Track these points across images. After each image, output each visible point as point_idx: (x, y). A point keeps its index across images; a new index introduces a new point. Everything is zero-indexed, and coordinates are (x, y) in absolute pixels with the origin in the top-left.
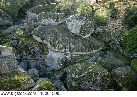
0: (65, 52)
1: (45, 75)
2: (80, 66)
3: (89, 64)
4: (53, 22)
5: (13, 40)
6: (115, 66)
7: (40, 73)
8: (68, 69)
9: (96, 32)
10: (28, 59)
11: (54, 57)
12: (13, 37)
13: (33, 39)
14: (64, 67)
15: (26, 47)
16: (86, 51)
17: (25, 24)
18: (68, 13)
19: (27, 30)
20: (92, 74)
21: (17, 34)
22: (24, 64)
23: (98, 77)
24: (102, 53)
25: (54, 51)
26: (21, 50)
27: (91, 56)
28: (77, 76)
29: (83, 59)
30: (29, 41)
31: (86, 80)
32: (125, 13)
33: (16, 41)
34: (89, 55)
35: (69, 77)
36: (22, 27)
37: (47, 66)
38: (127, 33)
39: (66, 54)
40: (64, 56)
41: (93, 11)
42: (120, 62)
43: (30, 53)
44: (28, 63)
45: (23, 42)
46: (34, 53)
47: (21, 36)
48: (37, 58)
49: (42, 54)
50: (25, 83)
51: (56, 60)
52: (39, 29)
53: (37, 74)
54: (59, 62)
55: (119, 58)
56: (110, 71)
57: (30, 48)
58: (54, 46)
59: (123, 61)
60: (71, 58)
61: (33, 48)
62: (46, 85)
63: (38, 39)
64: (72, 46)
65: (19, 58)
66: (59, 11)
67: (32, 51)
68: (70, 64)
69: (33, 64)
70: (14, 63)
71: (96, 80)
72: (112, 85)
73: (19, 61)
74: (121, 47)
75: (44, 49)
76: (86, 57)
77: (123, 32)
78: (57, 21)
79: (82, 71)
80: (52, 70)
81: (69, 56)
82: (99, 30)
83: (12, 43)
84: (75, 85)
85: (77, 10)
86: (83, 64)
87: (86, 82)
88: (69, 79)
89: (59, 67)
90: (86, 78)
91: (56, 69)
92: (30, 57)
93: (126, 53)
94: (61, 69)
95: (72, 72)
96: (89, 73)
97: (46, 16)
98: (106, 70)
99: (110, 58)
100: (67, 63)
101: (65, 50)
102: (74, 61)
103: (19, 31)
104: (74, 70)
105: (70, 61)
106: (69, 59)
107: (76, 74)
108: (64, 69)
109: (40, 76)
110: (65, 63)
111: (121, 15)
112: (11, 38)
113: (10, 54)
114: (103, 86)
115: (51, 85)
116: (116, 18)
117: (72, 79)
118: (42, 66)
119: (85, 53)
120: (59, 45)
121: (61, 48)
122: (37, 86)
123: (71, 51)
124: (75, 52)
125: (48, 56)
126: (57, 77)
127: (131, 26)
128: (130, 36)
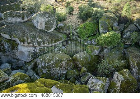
0: (33, 46)
1: (18, 68)
2: (48, 56)
4: (19, 20)
7: (13, 67)
8: (38, 60)
9: (58, 26)
11: (24, 51)
13: (1, 36)
14: (34, 59)
18: (32, 11)
20: (59, 61)
23: (64, 63)
24: (65, 43)
25: (24, 46)
28: (47, 65)
31: (54, 67)
32: (79, 11)
34: (55, 46)
35: (40, 66)
37: (18, 60)
38: (82, 26)
39: (35, 47)
40: (34, 49)
41: (54, 9)
42: (78, 48)
46: (5, 50)
48: (8, 53)
49: (12, 49)
51: (26, 53)
52: (6, 27)
53: (10, 68)
54: (29, 55)
55: (77, 46)
56: (72, 57)
58: (24, 41)
60: (40, 50)
61: (2, 45)
62: (20, 76)
63: (7, 36)
64: (40, 40)
66: (23, 9)
67: (1, 48)
68: (39, 56)
69: (4, 59)
71: (62, 65)
72: (74, 67)
74: (79, 37)
75: (14, 45)
76: (52, 48)
77: (78, 25)
78: (23, 19)
79: (50, 60)
80: (24, 62)
81: (38, 49)
82: (61, 24)
84: (45, 72)
85: (40, 9)
86: (51, 54)
87: (54, 68)
88: (39, 68)
89: (30, 59)
90: (54, 65)
91: (27, 61)
94: (32, 61)
95: (41, 62)
96: (56, 61)
97: (12, 15)
98: (69, 57)
99: (72, 47)
100: (36, 55)
101: (34, 44)
102: (42, 52)
104: (43, 60)
105: (39, 53)
106: (38, 51)
108: (35, 61)
109: (13, 69)
110: (35, 55)
111: (76, 12)
114: (68, 69)
115: (24, 75)
116: (72, 14)
117: (43, 67)
118: (14, 60)
119: (51, 45)
120: (28, 40)
121: (30, 43)
122: (11, 79)
123: (39, 45)
124: (42, 45)
125: (18, 51)
126: (29, 67)
127: (84, 21)
128: (84, 28)
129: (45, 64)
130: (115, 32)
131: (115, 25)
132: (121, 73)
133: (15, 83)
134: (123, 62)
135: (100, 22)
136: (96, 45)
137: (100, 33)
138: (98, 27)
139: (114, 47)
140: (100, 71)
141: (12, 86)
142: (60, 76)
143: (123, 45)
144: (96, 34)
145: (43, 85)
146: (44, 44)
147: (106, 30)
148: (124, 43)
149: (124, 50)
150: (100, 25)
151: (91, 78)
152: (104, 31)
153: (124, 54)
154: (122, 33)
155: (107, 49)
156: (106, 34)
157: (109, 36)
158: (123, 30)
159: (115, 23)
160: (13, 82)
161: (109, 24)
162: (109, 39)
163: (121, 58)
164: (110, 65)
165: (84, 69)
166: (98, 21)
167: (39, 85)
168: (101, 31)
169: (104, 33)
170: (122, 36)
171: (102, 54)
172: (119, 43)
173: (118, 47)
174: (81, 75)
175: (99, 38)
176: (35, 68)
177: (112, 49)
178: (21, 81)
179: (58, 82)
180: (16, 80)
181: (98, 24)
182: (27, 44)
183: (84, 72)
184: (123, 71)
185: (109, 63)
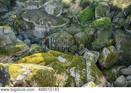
1: (35, 43)
2: (55, 35)
3: (61, 33)
4: (35, 7)
5: (10, 22)
6: (76, 33)
7: (32, 42)
8: (49, 37)
9: (64, 12)
10: (22, 34)
11: (39, 31)
12: (10, 20)
13: (23, 20)
14: (46, 36)
15: (20, 26)
16: (59, 25)
17: (16, 10)
19: (18, 15)
20: (64, 38)
21: (12, 18)
22: (20, 37)
23: (67, 40)
24: (68, 25)
26: (16, 28)
27: (62, 28)
29: (57, 30)
30: (21, 22)
33: (12, 23)
34: (61, 27)
36: (14, 13)
37: (35, 37)
38: (81, 12)
39: (46, 28)
40: (45, 29)
43: (23, 30)
44: (23, 36)
45: (17, 23)
46: (26, 30)
47: (15, 19)
48: (28, 32)
49: (31, 29)
50: (23, 49)
51: (41, 32)
52: (27, 13)
53: (30, 42)
55: (78, 27)
56: (73, 36)
57: (22, 26)
58: (38, 23)
59: (80, 29)
60: (50, 30)
61: (24, 26)
63: (27, 20)
64: (50, 23)
65: (16, 33)
67: (24, 28)
68: (50, 34)
69: (26, 36)
70: (14, 37)
71: (66, 42)
72: (75, 44)
73: (17, 35)
74: (79, 21)
75: (32, 27)
76: (59, 29)
77: (79, 11)
78: (38, 6)
80: (39, 39)
81: (49, 29)
82: (66, 11)
83: (10, 24)
84: (54, 46)
86: (58, 33)
88: (50, 43)
89: (43, 37)
90: (60, 42)
91: (41, 38)
92: (23, 32)
93: (82, 25)
95: (51, 39)
96: (62, 38)
97: (30, 4)
98: (71, 35)
99: (73, 28)
101: (45, 26)
102: (52, 32)
103: (13, 16)
105: (49, 32)
106: (49, 31)
108: (46, 38)
109: (32, 43)
110: (47, 34)
111: (78, 1)
113: (10, 32)
114: (70, 45)
115: (39, 48)
116: (75, 3)
118: (32, 37)
119: (58, 26)
120: (41, 23)
121: (43, 25)
122: (31, 49)
123: (50, 26)
124: (52, 27)
125: (35, 31)
126: (43, 42)
127: (84, 8)
128: (83, 14)
129: (54, 40)
130: (107, 18)
131: (108, 12)
132: (108, 49)
133: (33, 53)
134: (111, 41)
135: (96, 10)
136: (92, 27)
137: (95, 18)
138: (94, 13)
139: (105, 30)
140: (94, 47)
141: (32, 54)
142: (64, 49)
143: (112, 28)
144: (92, 19)
145: (52, 55)
146: (53, 26)
147: (100, 16)
148: (113, 26)
149: (113, 32)
150: (96, 12)
151: (87, 51)
152: (99, 17)
153: (112, 35)
154: (112, 19)
155: (100, 31)
156: (100, 19)
157: (103, 20)
158: (113, 17)
159: (108, 10)
160: (32, 52)
161: (103, 11)
162: (102, 23)
163: (110, 37)
164: (101, 43)
165: (82, 45)
166: (95, 9)
167: (49, 55)
168: (96, 16)
169: (99, 18)
170: (112, 21)
171: (96, 35)
172: (109, 27)
173: (108, 29)
174: (79, 49)
175: (94, 22)
176: (47, 43)
177: (104, 30)
178: (38, 51)
179: (63, 54)
180: (34, 51)
181: (94, 11)
182: (40, 26)
183: (82, 47)
184: (110, 47)
185: (101, 41)
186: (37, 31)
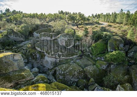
0: (55, 57)
1: (43, 72)
2: (64, 66)
3: (70, 65)
4: (49, 39)
5: (24, 50)
6: (86, 66)
7: (40, 71)
8: (57, 68)
9: (76, 44)
10: (32, 62)
11: (48, 61)
12: (24, 49)
13: (36, 49)
14: (55, 67)
15: (31, 54)
16: (69, 57)
17: (32, 40)
19: (32, 44)
20: (72, 71)
21: (26, 46)
22: (30, 65)
23: (76, 73)
24: (80, 57)
25: (49, 57)
26: (28, 57)
27: (72, 60)
28: (63, 73)
29: (67, 62)
30: (33, 51)
31: (68, 75)
32: (92, 34)
33: (25, 51)
35: (58, 73)
36: (30, 42)
37: (44, 67)
38: (94, 45)
40: (55, 60)
42: (90, 63)
43: (34, 58)
44: (32, 65)
45: (29, 51)
46: (36, 58)
47: (29, 48)
48: (38, 61)
49: (41, 59)
50: (27, 77)
51: (50, 62)
52: (40, 43)
54: (51, 63)
55: (89, 60)
56: (83, 69)
57: (34, 55)
58: (49, 54)
59: (92, 62)
60: (60, 61)
61: (35, 55)
62: (41, 78)
63: (39, 49)
64: (60, 53)
65: (27, 61)
66: (53, 32)
67: (35, 57)
68: (59, 65)
69: (35, 65)
70: (22, 64)
71: (75, 75)
72: (85, 77)
73: (26, 63)
74: (91, 54)
75: (42, 56)
76: (69, 60)
77: (91, 44)
78: (51, 38)
79: (65, 69)
80: (48, 69)
81: (58, 60)
83: (23, 52)
84: (61, 78)
86: (67, 65)
87: (68, 76)
88: (57, 74)
89: (52, 67)
90: (68, 74)
91: (50, 68)
92: (33, 61)
93: (94, 58)
94: (53, 68)
95: (59, 70)
96: (70, 70)
97: (44, 35)
98: (81, 68)
99: (84, 61)
100: (57, 64)
101: (55, 56)
102: (61, 63)
103: (28, 44)
104: (60, 68)
105: (59, 63)
106: (58, 62)
107: (62, 71)
108: (55, 68)
110: (56, 64)
111: (90, 34)
112: (23, 49)
114: (79, 78)
115: (44, 78)
116: (87, 36)
117: (60, 74)
118: (41, 67)
119: (68, 58)
120: (51, 52)
121: (53, 55)
122: (36, 78)
123: (59, 57)
124: (62, 57)
125: (45, 60)
126: (50, 73)
127: (96, 41)
128: (95, 47)
130: (120, 52)
131: (121, 46)
133: (37, 82)
134: (126, 77)
135: (108, 43)
136: (105, 61)
137: (108, 51)
138: (107, 46)
140: (106, 83)
141: (35, 84)
142: (73, 83)
143: (127, 62)
144: (105, 53)
146: (63, 57)
147: (113, 50)
148: (129, 61)
149: (128, 67)
150: (108, 45)
151: (97, 87)
152: (112, 50)
153: (128, 70)
154: (127, 53)
155: (113, 65)
156: (112, 53)
157: (115, 54)
158: (128, 51)
159: (121, 44)
160: (36, 82)
161: (116, 45)
162: (115, 57)
163: (125, 73)
164: (114, 79)
165: (92, 79)
166: (107, 42)
168: (109, 50)
169: (112, 52)
170: (127, 55)
171: (109, 69)
172: (124, 61)
173: (123, 64)
174: (89, 84)
175: (107, 56)
176: (54, 74)
177: (118, 65)
178: (42, 82)
180: (38, 81)
182: (50, 56)
183: (92, 82)
184: (125, 85)
185: (114, 77)
186: (47, 61)
